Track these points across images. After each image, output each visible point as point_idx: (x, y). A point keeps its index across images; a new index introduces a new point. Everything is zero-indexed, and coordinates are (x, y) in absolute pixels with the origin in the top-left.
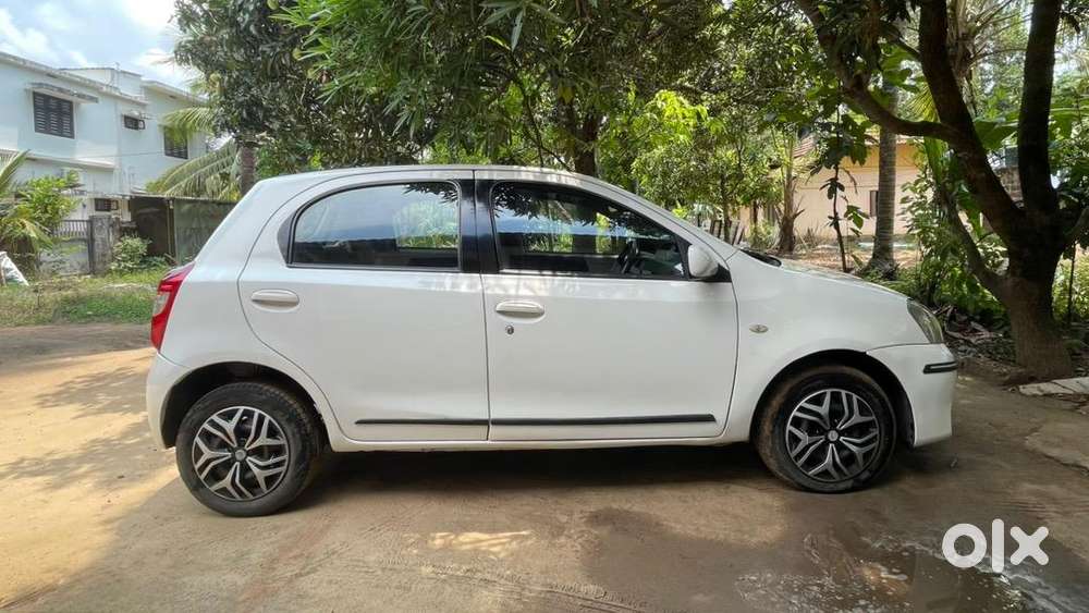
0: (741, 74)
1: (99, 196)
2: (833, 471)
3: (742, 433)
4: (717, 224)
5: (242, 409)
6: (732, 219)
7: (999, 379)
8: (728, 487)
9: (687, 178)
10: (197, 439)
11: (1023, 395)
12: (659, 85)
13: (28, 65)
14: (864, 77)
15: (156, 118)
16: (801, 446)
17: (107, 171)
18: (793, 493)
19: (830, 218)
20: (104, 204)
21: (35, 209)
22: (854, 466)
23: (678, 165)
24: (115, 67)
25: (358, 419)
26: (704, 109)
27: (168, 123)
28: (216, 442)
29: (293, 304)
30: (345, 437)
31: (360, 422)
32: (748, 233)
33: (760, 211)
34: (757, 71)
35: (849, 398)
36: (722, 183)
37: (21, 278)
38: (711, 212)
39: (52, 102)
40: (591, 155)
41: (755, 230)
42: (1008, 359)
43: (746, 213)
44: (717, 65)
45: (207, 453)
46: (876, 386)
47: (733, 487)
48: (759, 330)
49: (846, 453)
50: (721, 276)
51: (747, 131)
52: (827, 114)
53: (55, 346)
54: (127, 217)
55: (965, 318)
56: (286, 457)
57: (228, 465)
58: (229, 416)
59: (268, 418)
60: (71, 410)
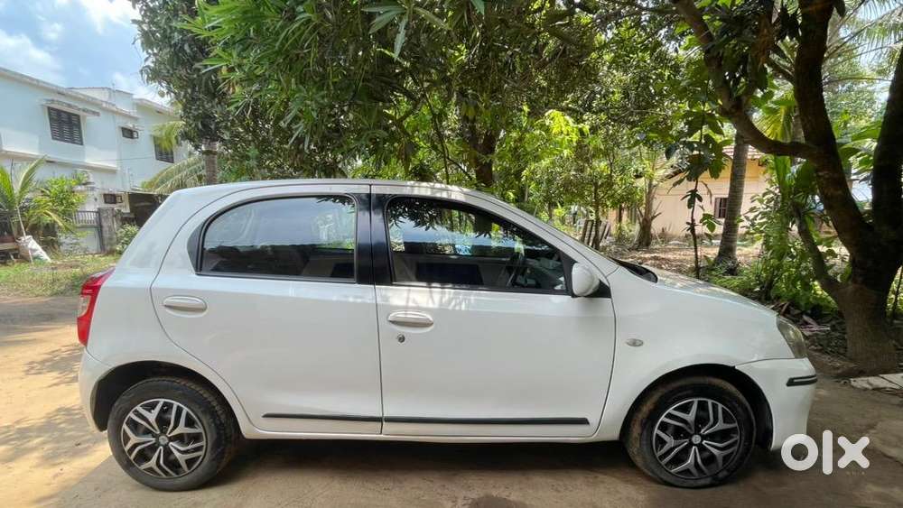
0: (617, 97)
1: (107, 192)
2: (694, 471)
3: (613, 433)
4: (590, 223)
5: (162, 401)
6: (601, 219)
7: (833, 372)
8: (596, 477)
9: (567, 184)
10: (125, 426)
11: (853, 387)
12: (548, 106)
13: (41, 84)
14: (744, 98)
15: (146, 130)
16: (666, 448)
17: (112, 172)
18: (655, 486)
19: (688, 223)
20: (111, 198)
21: (53, 202)
22: (713, 466)
23: (560, 174)
24: (111, 87)
25: (265, 413)
26: (586, 128)
27: (158, 134)
28: (141, 430)
29: (202, 310)
30: (254, 427)
31: (267, 416)
32: (613, 231)
33: (625, 214)
34: (633, 94)
35: (715, 407)
36: (596, 190)
37: (45, 256)
38: (585, 212)
39: (64, 115)
40: (490, 165)
41: (620, 228)
42: (840, 352)
43: (613, 214)
44: (597, 89)
45: (134, 439)
46: (741, 397)
47: (601, 477)
48: (635, 343)
49: (706, 454)
50: (602, 291)
51: (618, 146)
52: (690, 134)
53: (61, 314)
54: (126, 210)
55: (797, 312)
56: (203, 443)
57: (153, 448)
58: (151, 407)
59: (185, 410)
60: (51, 377)
